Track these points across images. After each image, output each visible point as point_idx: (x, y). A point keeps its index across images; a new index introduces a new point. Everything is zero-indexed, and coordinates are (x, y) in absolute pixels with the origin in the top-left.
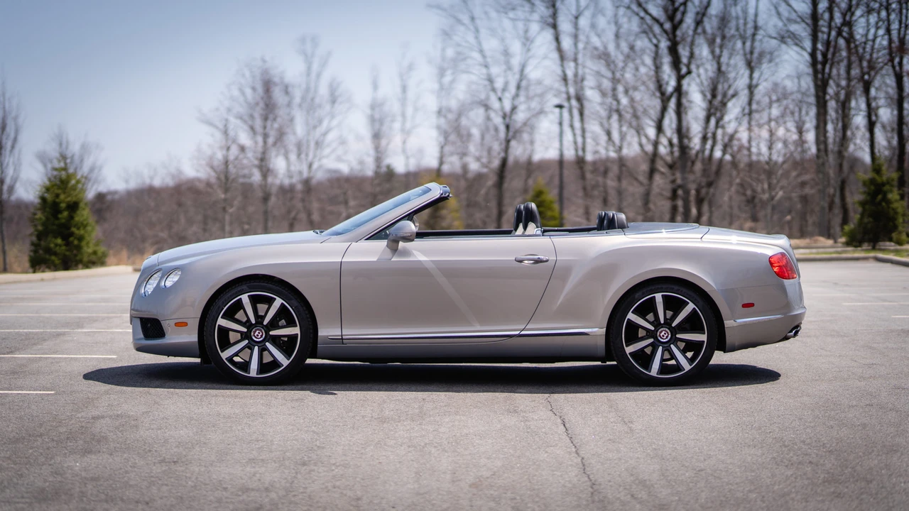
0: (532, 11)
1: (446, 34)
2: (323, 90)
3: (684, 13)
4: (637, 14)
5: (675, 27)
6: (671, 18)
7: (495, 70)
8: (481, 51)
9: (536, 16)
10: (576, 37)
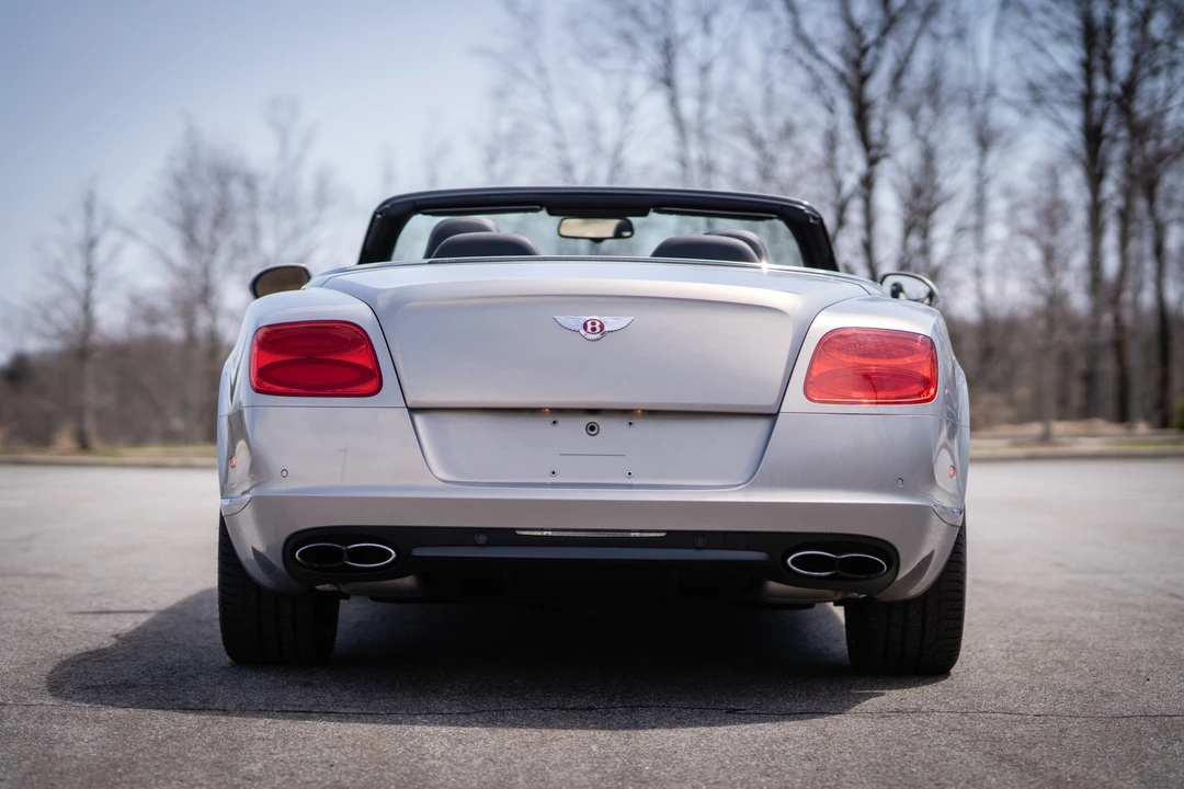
0: (635, 58)
1: (500, 95)
2: (307, 186)
3: (877, 59)
4: (801, 62)
5: (864, 79)
6: (857, 64)
7: (576, 153)
8: (555, 124)
9: (641, 67)
10: (703, 97)
